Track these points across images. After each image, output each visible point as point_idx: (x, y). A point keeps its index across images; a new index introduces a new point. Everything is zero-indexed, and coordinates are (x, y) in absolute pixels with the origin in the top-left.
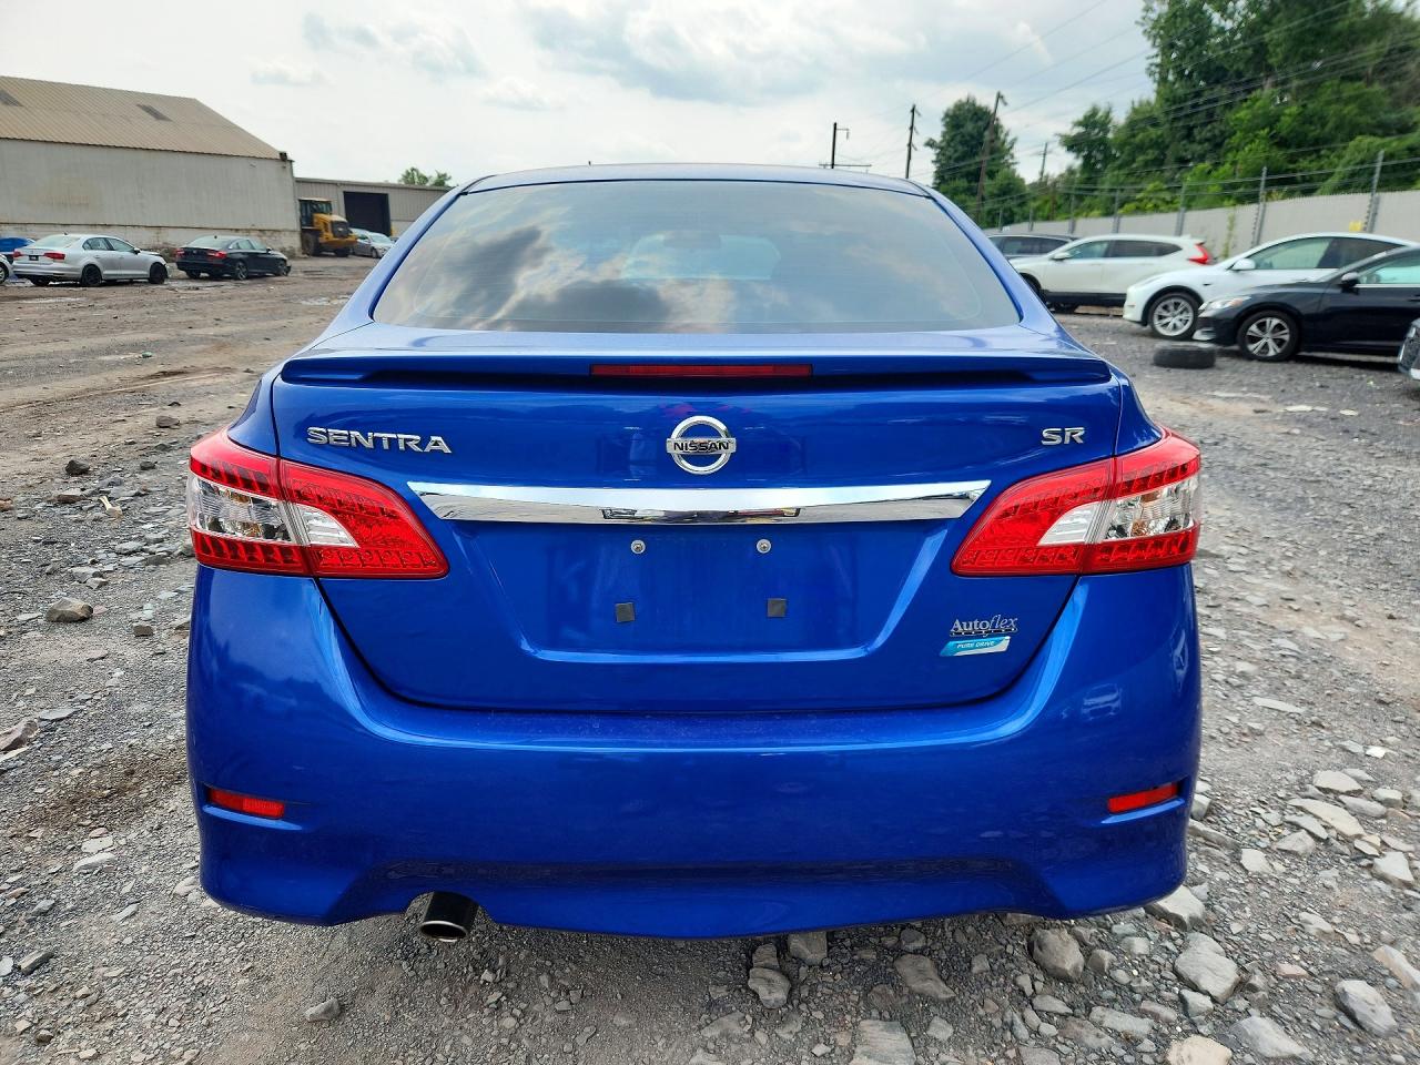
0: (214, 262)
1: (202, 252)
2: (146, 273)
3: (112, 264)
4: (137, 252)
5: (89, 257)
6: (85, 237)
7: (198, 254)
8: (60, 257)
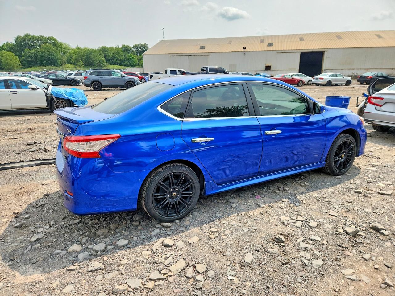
0: (367, 79)
1: (365, 77)
2: (345, 83)
3: (336, 80)
4: (344, 77)
5: (330, 79)
6: (330, 74)
7: (364, 77)
8: (322, 79)
